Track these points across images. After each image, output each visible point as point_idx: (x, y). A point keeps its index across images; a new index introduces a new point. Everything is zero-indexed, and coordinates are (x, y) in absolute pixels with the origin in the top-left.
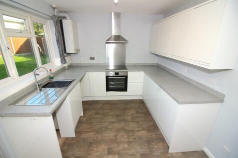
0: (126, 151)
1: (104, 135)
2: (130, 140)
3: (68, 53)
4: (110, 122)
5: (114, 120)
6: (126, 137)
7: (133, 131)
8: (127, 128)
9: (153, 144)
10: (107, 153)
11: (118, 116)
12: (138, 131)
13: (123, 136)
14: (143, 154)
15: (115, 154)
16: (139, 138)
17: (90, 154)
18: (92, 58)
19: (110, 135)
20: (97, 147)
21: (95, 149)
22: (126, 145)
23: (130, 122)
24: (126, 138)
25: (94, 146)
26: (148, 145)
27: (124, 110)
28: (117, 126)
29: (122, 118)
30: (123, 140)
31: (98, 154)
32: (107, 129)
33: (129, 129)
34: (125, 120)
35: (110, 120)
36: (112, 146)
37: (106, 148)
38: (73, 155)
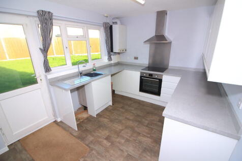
0: (118, 144)
1: (114, 125)
2: (131, 139)
3: (115, 53)
4: (126, 118)
5: (131, 118)
6: (129, 135)
7: (139, 134)
8: (136, 129)
9: (149, 154)
10: (105, 137)
11: (138, 116)
12: (144, 136)
13: (127, 133)
14: (130, 156)
15: (109, 142)
16: (139, 142)
17: (95, 133)
18: (136, 58)
19: (118, 127)
20: (102, 131)
21: (100, 131)
22: (123, 141)
23: (144, 126)
24: (127, 136)
25: (102, 128)
26: (142, 152)
27: (148, 113)
28: (130, 123)
29: (140, 120)
30: (125, 136)
31: (99, 135)
32: (120, 122)
33: (138, 131)
34: (140, 122)
35: (128, 117)
36: (113, 136)
37: (108, 134)
38: (86, 127)
